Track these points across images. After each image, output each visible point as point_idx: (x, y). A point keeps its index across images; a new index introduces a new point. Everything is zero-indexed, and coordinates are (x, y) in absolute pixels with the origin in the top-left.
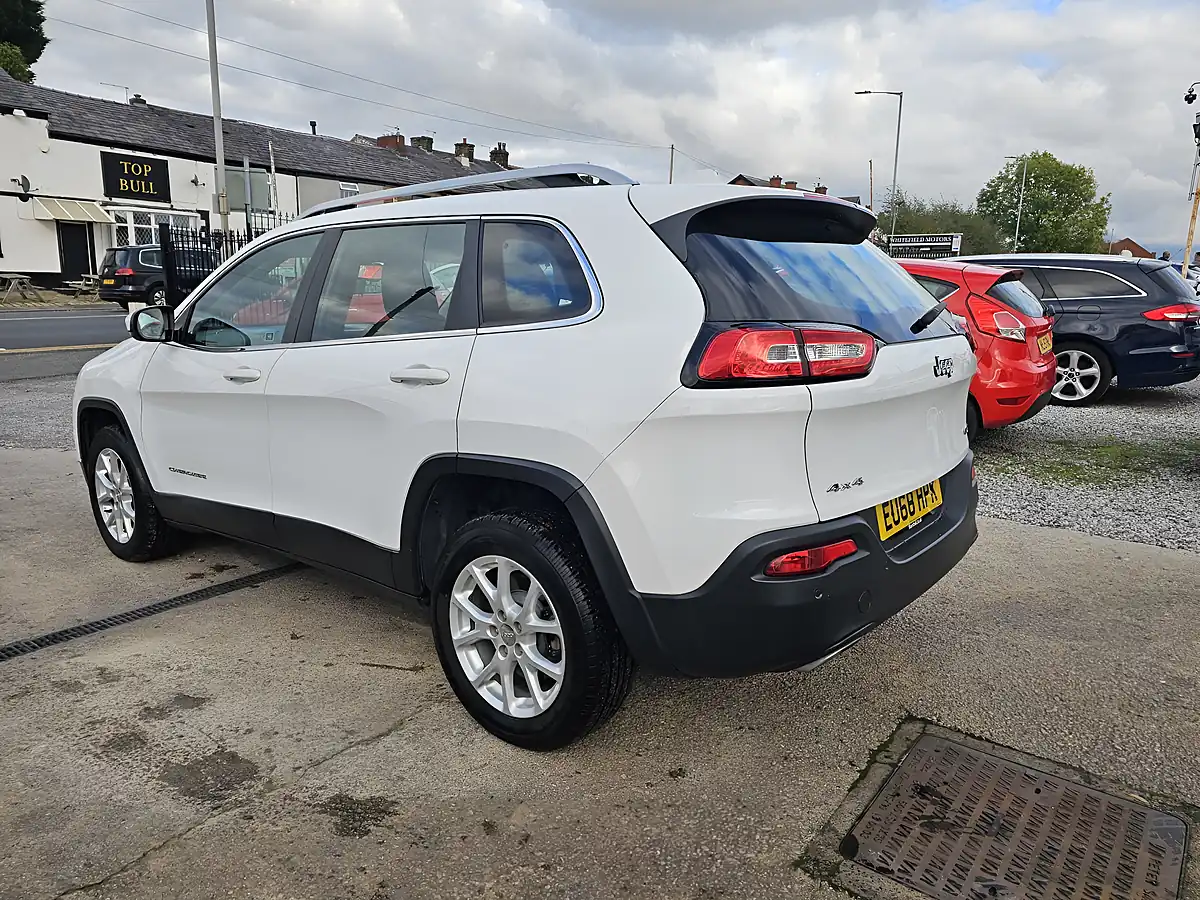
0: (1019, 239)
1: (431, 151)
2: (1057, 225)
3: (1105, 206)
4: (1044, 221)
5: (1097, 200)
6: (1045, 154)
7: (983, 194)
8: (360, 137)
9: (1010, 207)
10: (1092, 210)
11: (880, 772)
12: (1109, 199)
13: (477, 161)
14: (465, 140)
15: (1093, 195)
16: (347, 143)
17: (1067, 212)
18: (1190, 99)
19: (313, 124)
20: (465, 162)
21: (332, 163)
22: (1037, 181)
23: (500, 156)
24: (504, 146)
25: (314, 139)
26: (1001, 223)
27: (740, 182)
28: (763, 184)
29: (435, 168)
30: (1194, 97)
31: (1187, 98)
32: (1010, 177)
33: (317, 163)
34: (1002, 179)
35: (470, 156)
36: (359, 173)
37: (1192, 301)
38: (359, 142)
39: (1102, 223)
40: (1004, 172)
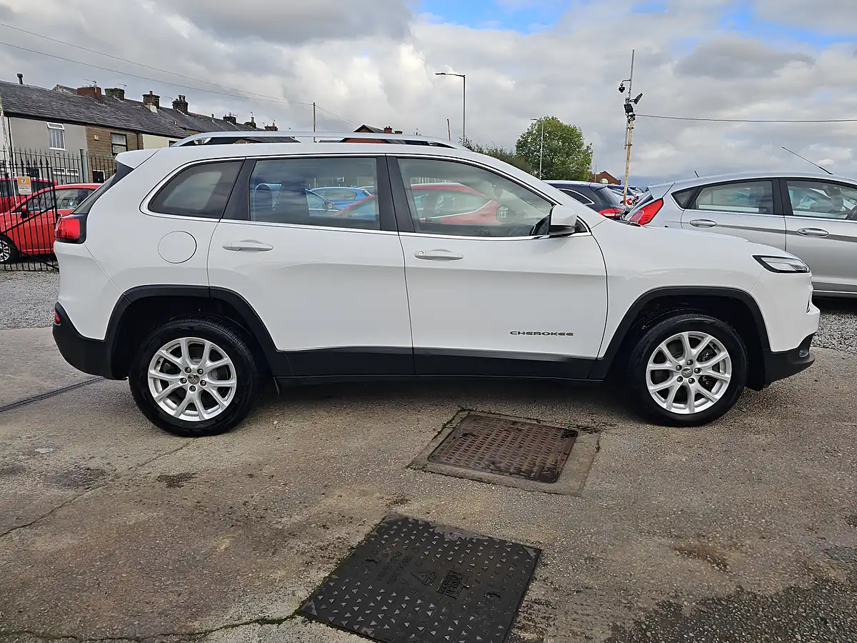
0: (542, 171)
1: (123, 99)
2: (563, 163)
3: (589, 151)
4: (555, 160)
5: (584, 148)
6: (553, 118)
7: (519, 142)
8: (61, 87)
9: (535, 151)
10: (583, 153)
11: (447, 431)
12: (592, 147)
13: (161, 108)
14: (151, 92)
15: (582, 144)
16: (50, 92)
17: (568, 155)
18: (622, 90)
19: (20, 76)
20: (153, 109)
21: (40, 107)
22: (550, 135)
23: (181, 104)
24: (184, 98)
25: (22, 88)
26: (531, 161)
27: (363, 130)
28: (379, 131)
29: (128, 113)
30: (624, 88)
31: (620, 89)
32: (534, 132)
33: (26, 106)
34: (530, 133)
35: (157, 104)
36: (63, 116)
37: (617, 207)
38: (60, 90)
39: (589, 162)
40: (530, 128)
